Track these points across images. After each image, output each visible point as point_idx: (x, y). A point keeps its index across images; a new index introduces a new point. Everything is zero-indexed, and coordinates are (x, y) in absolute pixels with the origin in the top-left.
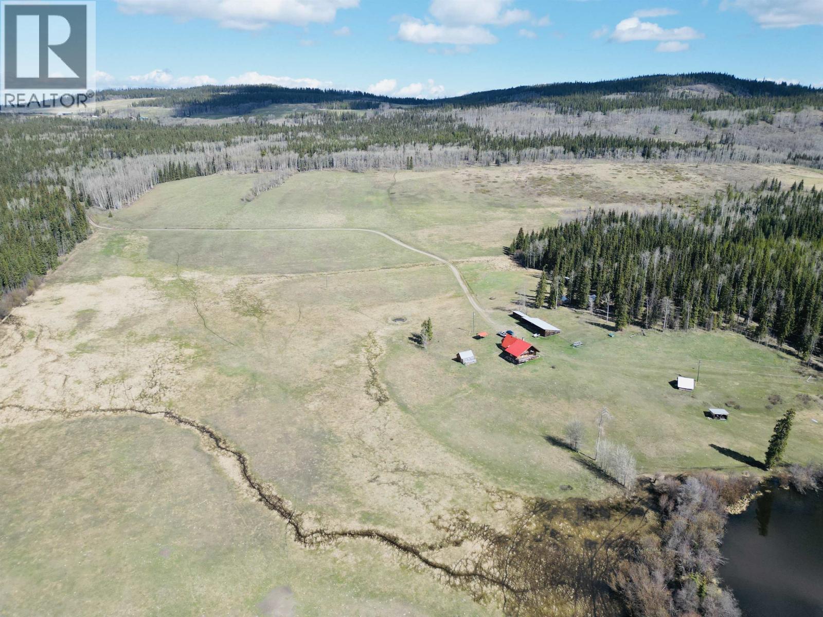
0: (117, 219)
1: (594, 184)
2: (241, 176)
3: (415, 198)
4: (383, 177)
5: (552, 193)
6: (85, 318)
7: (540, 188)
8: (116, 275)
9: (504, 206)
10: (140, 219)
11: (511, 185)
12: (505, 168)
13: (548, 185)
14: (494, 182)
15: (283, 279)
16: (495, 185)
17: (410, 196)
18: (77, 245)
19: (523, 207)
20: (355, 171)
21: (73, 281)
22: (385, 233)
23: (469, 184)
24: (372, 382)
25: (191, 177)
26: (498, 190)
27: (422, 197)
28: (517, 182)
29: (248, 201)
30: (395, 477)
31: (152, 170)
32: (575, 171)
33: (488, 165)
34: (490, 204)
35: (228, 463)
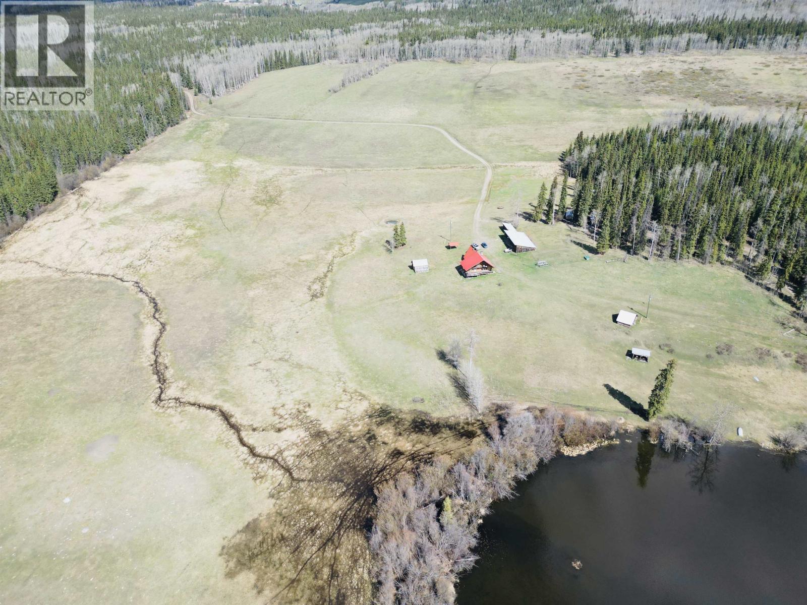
0: (215, 107)
1: (724, 82)
2: (342, 66)
3: (499, 93)
4: (478, 69)
5: (665, 91)
6: (133, 194)
7: (652, 84)
8: (181, 159)
9: (596, 105)
10: (234, 107)
11: (618, 80)
12: (625, 59)
13: (665, 81)
14: (599, 76)
15: (320, 172)
16: (600, 80)
17: (496, 91)
18: (169, 129)
19: (619, 107)
20: (453, 62)
21: (146, 161)
22: (446, 130)
23: (568, 78)
24: (321, 280)
25: (295, 66)
26: (600, 86)
27: (509, 91)
28: (626, 77)
29: (335, 92)
30: (272, 365)
31: (259, 59)
32: (707, 66)
33: (605, 56)
34: (581, 102)
35: (150, 330)
